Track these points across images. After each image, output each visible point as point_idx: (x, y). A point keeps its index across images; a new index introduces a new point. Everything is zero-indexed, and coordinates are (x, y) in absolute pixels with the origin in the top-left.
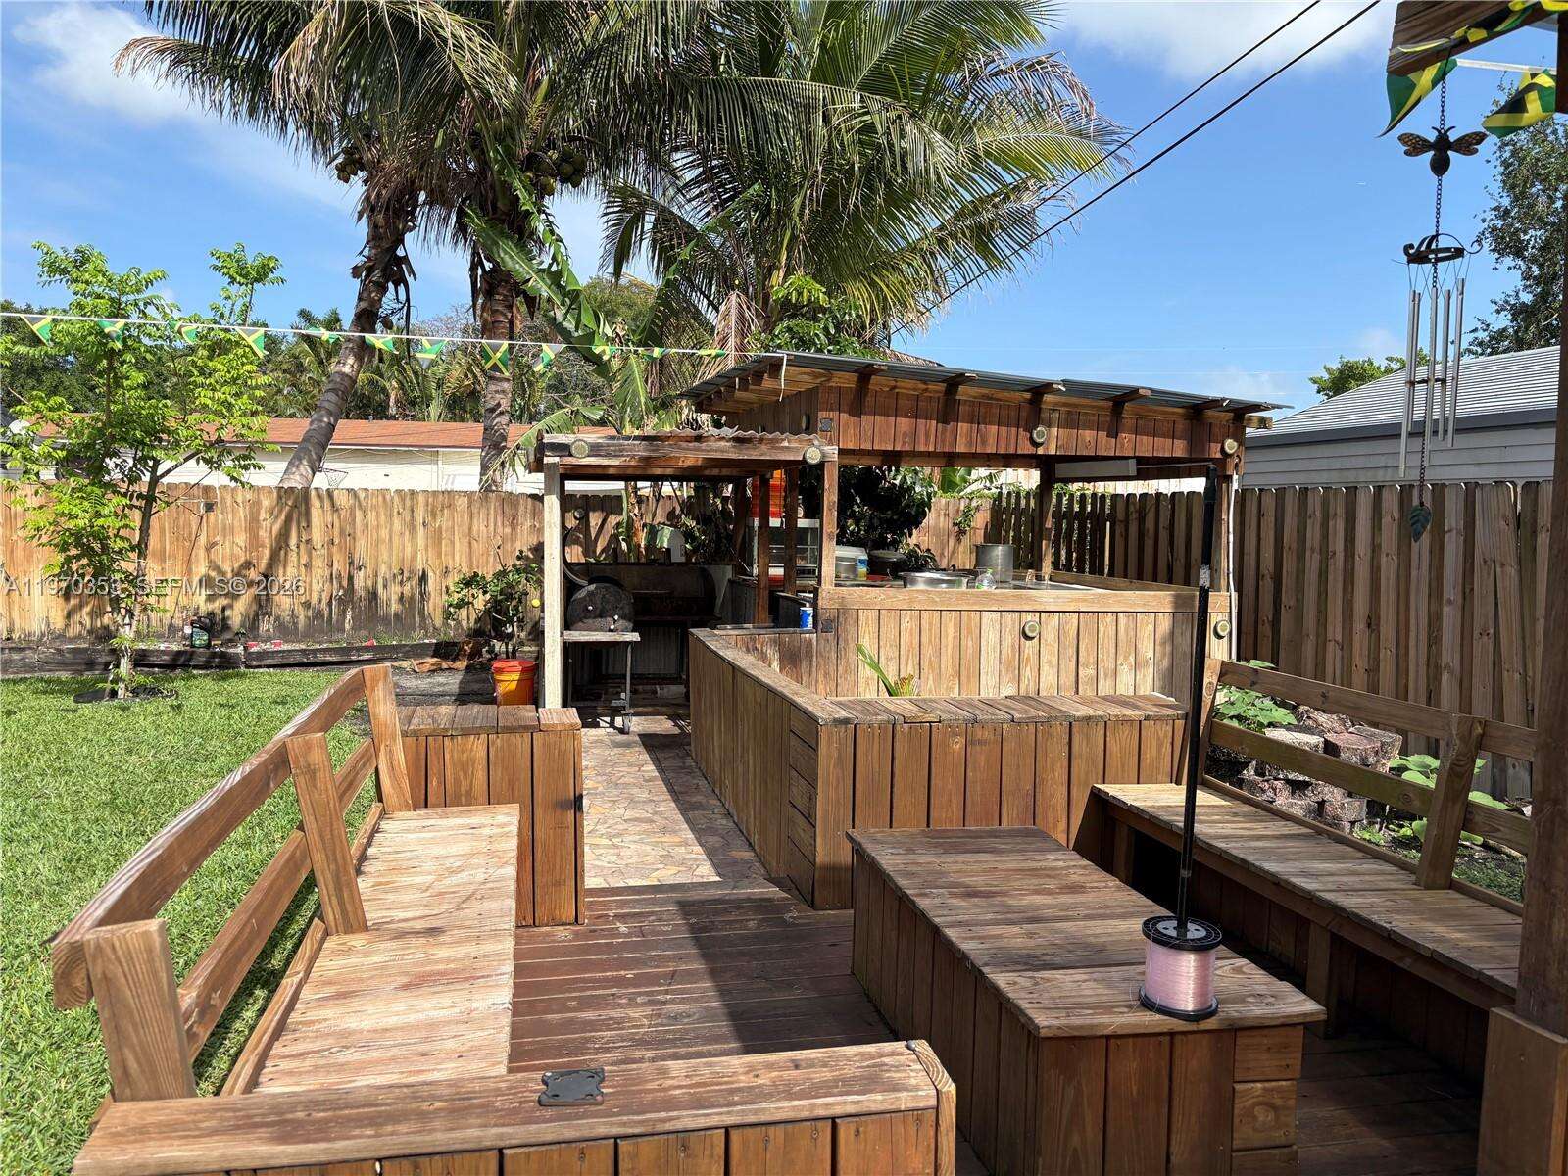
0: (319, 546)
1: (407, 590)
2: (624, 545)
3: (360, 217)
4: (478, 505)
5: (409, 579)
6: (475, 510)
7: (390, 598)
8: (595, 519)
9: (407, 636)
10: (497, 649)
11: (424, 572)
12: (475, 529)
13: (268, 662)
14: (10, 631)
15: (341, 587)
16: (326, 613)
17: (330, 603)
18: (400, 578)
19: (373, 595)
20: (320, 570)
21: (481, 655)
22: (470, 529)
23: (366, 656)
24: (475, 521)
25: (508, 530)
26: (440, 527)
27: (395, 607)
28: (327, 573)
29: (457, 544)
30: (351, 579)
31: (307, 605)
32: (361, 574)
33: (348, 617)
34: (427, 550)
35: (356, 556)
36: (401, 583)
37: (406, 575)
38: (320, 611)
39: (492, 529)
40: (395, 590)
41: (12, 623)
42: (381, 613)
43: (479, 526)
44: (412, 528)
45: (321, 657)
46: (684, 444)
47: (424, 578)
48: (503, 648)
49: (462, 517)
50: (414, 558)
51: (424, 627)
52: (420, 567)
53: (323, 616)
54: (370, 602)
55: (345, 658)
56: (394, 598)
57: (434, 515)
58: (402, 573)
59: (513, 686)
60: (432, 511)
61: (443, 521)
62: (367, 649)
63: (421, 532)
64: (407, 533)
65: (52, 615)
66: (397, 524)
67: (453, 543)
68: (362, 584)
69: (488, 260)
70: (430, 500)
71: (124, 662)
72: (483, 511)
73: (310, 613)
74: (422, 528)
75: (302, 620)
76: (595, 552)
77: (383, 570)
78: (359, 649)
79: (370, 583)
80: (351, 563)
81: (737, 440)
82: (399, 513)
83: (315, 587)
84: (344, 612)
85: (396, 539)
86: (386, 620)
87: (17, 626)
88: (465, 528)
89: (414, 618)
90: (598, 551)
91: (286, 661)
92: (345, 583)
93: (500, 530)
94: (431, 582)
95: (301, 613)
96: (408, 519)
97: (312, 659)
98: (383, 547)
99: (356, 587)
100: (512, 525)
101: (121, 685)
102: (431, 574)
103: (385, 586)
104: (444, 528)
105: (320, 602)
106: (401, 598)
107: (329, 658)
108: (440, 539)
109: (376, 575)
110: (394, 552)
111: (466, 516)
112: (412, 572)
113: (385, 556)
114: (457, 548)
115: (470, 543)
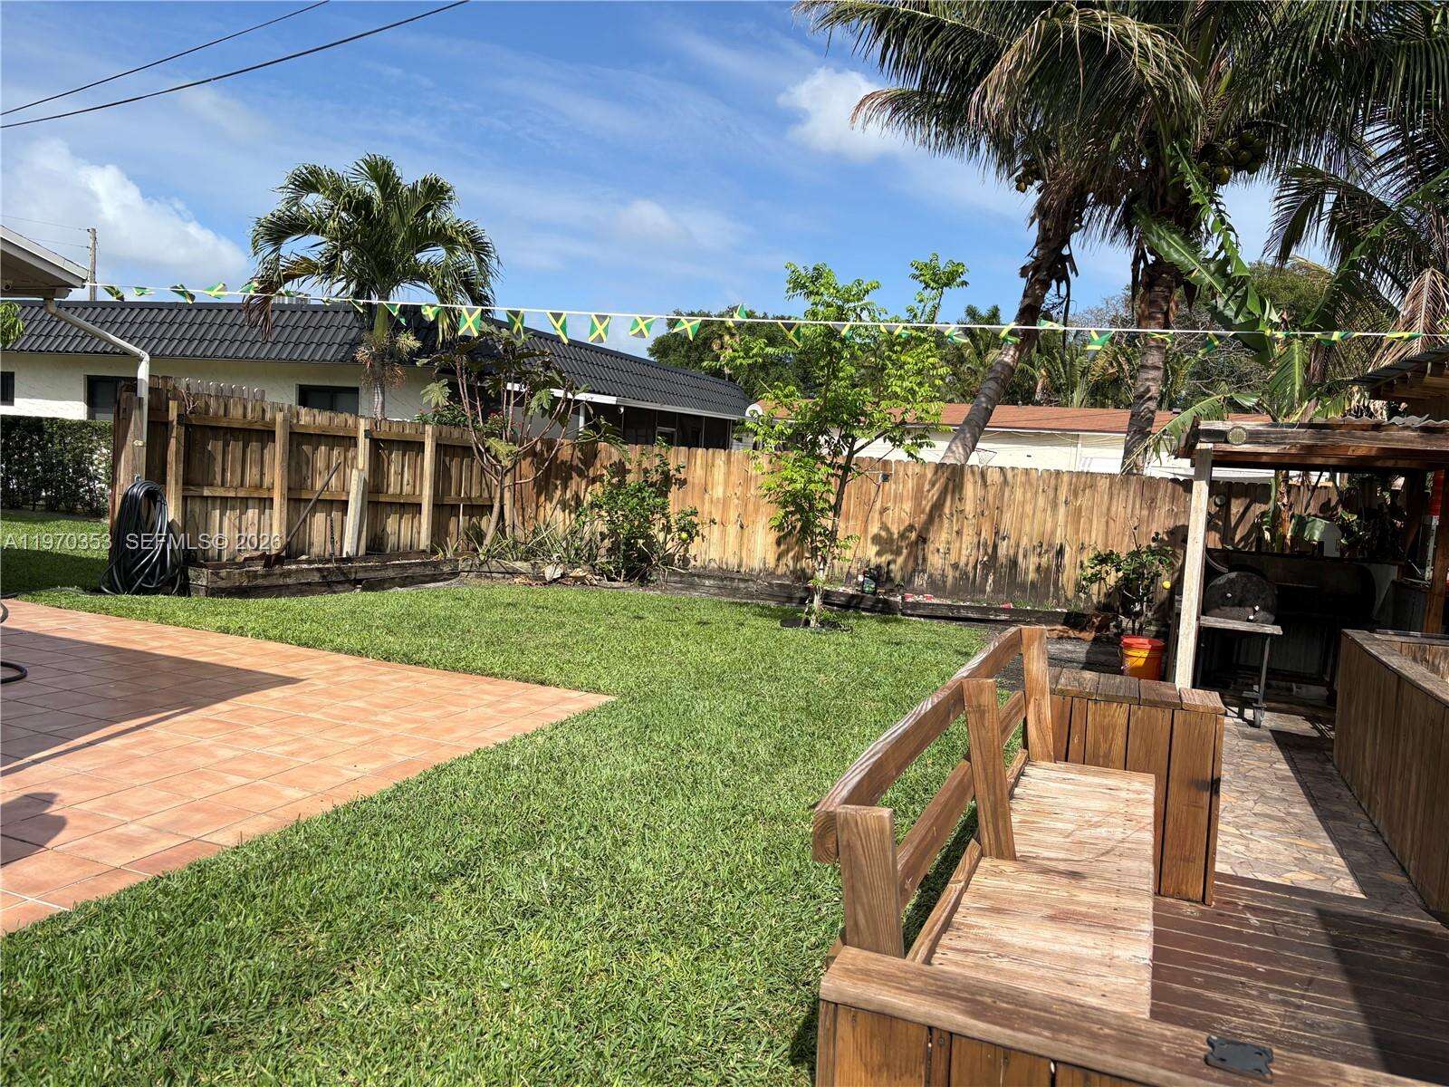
0: (971, 517)
1: (1044, 560)
2: (1267, 535)
3: (1033, 220)
4: (1118, 487)
5: (1046, 551)
6: (1115, 492)
7: (1029, 567)
8: (1236, 507)
9: (1041, 603)
10: (1124, 624)
11: (1061, 546)
12: (1114, 509)
13: (920, 612)
14: (740, 566)
15: (986, 553)
16: (971, 575)
17: (975, 568)
18: (1039, 550)
19: (1014, 563)
20: (968, 537)
21: (1108, 629)
22: (1109, 509)
23: (1003, 617)
24: (1114, 502)
25: (1145, 512)
26: (1080, 506)
27: (1032, 576)
28: (976, 540)
29: (1095, 522)
30: (995, 547)
31: (955, 566)
32: (1005, 543)
33: (990, 581)
34: (1066, 526)
35: (1002, 527)
36: (1040, 554)
37: (1045, 547)
38: (966, 573)
39: (1129, 510)
40: (1033, 561)
41: (741, 561)
42: (1019, 580)
43: (1118, 508)
44: (1055, 505)
45: (963, 613)
46: (1359, 433)
47: (1060, 552)
48: (1130, 625)
49: (1102, 497)
50: (1053, 533)
51: (1056, 596)
52: (1058, 542)
53: (968, 578)
54: (1010, 570)
55: (984, 617)
56: (1032, 568)
57: (1076, 495)
58: (1042, 546)
59: (1141, 662)
60: (1074, 490)
61: (1084, 501)
62: (1005, 611)
63: (1062, 510)
64: (1049, 509)
65: (768, 557)
66: (1041, 501)
67: (1091, 521)
68: (1004, 552)
69: (1151, 254)
70: (1074, 480)
71: (817, 598)
72: (1123, 493)
73: (957, 575)
74: (1063, 505)
75: (950, 580)
76: (1233, 539)
77: (1025, 541)
78: (997, 610)
79: (1012, 552)
80: (997, 533)
81: (1425, 429)
82: (1043, 491)
83: (964, 552)
84: (987, 575)
85: (1038, 514)
86: (1023, 587)
87: (744, 563)
88: (1104, 509)
89: (1049, 586)
90: (1237, 538)
91: (934, 613)
92: (990, 551)
93: (1137, 512)
94: (1067, 556)
95: (950, 573)
96: (1052, 496)
97: (956, 614)
98: (1027, 520)
99: (999, 554)
100: (1150, 507)
101: (813, 617)
102: (1067, 549)
103: (1025, 556)
104: (1084, 507)
105: (967, 565)
106: (1038, 568)
107: (970, 615)
108: (1079, 517)
109: (1018, 546)
110: (1036, 526)
111: (1106, 497)
112: (1050, 545)
113: (1027, 528)
114: (1094, 526)
115: (1107, 522)
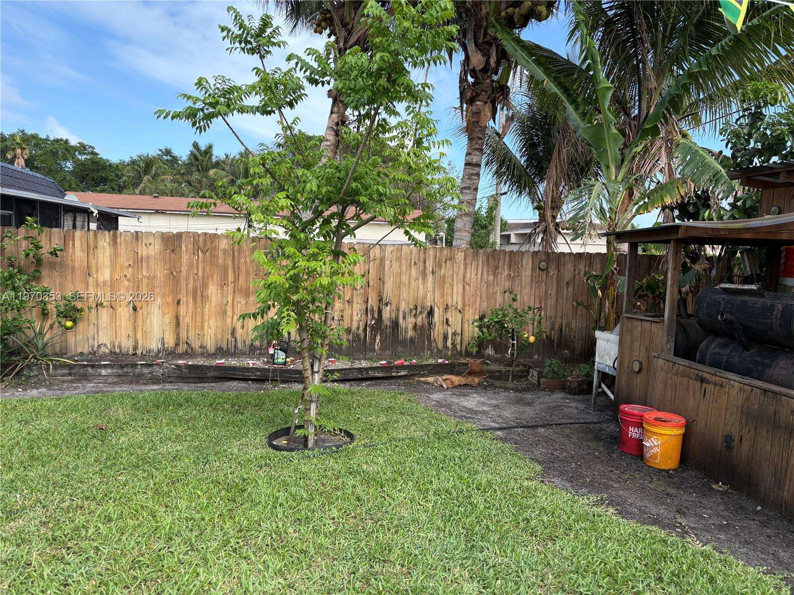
0: (359, 287)
1: (419, 320)
4: (470, 258)
5: (421, 313)
6: (469, 262)
7: (408, 324)
11: (431, 308)
12: (468, 276)
15: (373, 318)
16: (362, 337)
17: (365, 330)
18: (414, 312)
19: (395, 324)
20: (358, 306)
22: (464, 277)
24: (468, 270)
25: (491, 278)
26: (444, 275)
27: (411, 333)
28: (364, 307)
29: (455, 288)
30: (380, 312)
31: (348, 331)
32: (388, 308)
33: (378, 341)
34: (434, 291)
35: (385, 295)
36: (415, 315)
37: (419, 309)
38: (358, 336)
39: (479, 276)
40: (411, 321)
42: (400, 338)
43: (471, 275)
44: (424, 275)
47: (431, 313)
49: (459, 267)
50: (425, 297)
51: (430, 348)
52: (429, 304)
53: (360, 339)
54: (393, 330)
56: (410, 326)
57: (440, 266)
58: (416, 309)
60: (439, 263)
61: (446, 270)
63: (430, 278)
64: (420, 278)
66: (414, 272)
67: (452, 286)
68: (388, 316)
70: (438, 254)
72: (474, 263)
73: (351, 337)
74: (431, 275)
77: (403, 306)
78: (395, 367)
79: (393, 315)
80: (380, 300)
82: (415, 263)
83: (355, 318)
84: (375, 336)
85: (413, 283)
86: (403, 343)
88: (461, 276)
89: (424, 341)
92: (376, 315)
93: (485, 277)
94: (436, 315)
95: (345, 337)
96: (422, 268)
98: (404, 288)
99: (384, 318)
100: (495, 274)
102: (436, 309)
103: (404, 318)
104: (446, 276)
105: (358, 328)
106: (415, 327)
108: (444, 283)
109: (398, 310)
110: (412, 293)
111: (462, 267)
112: (423, 308)
113: (404, 295)
114: (455, 291)
115: (464, 287)
